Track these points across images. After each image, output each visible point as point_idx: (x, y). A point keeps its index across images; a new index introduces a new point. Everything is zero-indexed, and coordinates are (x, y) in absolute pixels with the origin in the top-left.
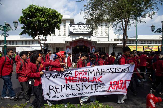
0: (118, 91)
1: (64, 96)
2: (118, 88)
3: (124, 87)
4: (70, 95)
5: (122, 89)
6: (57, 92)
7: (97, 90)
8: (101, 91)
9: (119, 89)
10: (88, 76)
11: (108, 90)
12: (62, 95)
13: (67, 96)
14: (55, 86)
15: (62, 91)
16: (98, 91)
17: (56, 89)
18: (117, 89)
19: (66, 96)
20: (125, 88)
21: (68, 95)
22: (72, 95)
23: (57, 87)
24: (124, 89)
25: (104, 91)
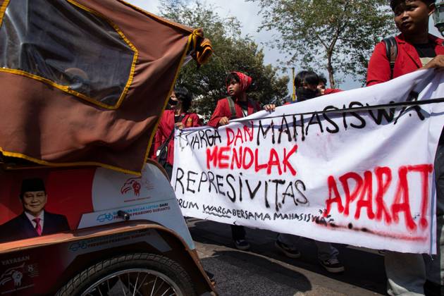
0: (365, 230)
1: (198, 208)
2: (364, 210)
3: (396, 208)
4: (214, 211)
5: (388, 219)
6: (188, 189)
7: (282, 211)
8: (297, 216)
9: (371, 215)
10: (256, 146)
11: (321, 216)
12: (196, 204)
13: (207, 210)
14: (189, 172)
15: (199, 190)
16: (286, 216)
17: (189, 180)
18: (357, 215)
19: (205, 209)
20: (401, 215)
21: (210, 209)
22: (219, 211)
23: (192, 176)
24: (396, 218)
25: (308, 218)
